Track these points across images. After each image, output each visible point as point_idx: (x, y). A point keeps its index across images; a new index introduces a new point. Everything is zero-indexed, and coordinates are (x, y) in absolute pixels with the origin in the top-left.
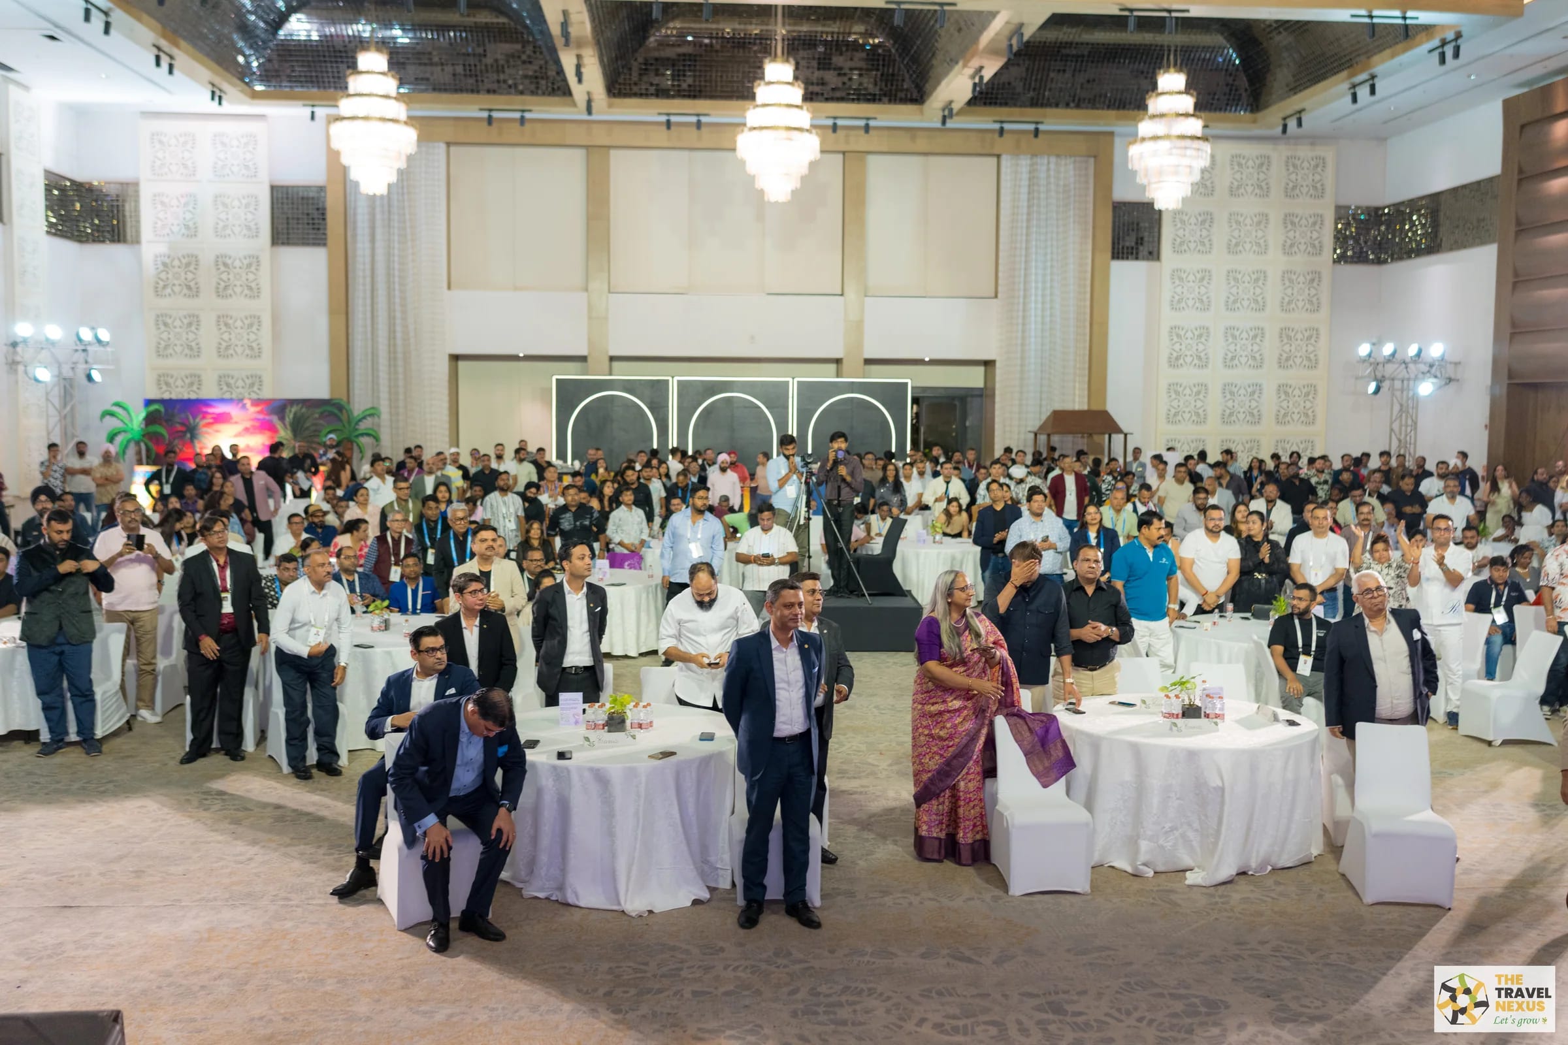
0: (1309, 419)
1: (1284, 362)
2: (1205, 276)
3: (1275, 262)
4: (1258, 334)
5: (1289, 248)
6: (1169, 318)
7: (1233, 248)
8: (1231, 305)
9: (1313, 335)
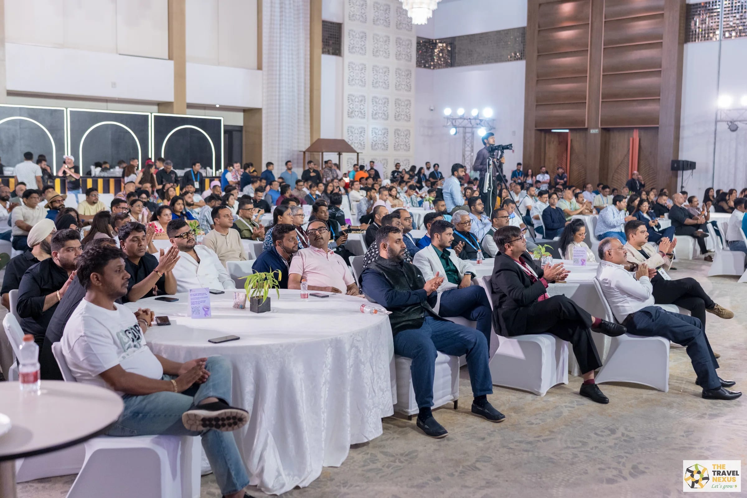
0: (408, 148)
1: (397, 117)
2: (364, 68)
3: (392, 63)
4: (386, 101)
5: (398, 56)
6: (348, 90)
7: (375, 53)
8: (375, 84)
9: (409, 104)
